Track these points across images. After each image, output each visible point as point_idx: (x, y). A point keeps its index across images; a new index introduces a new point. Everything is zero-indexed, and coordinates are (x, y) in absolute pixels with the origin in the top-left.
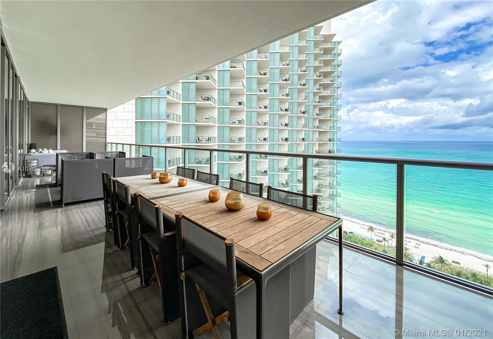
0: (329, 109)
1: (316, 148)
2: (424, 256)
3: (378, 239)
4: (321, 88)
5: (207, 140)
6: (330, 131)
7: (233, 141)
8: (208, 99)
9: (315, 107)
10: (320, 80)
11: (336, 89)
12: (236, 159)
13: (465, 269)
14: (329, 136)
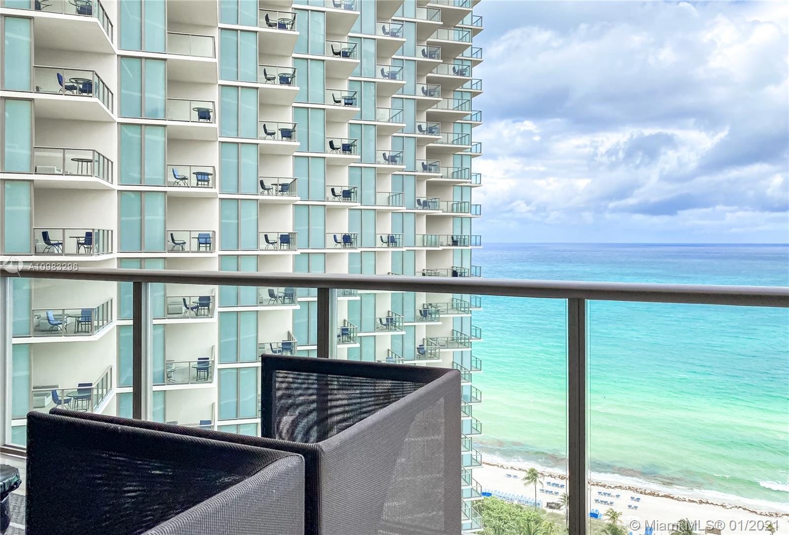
0: (449, 154)
1: (422, 264)
3: (551, 502)
4: (434, 90)
5: (82, 240)
6: (454, 217)
7: (179, 246)
8: (87, 88)
9: (419, 142)
10: (432, 66)
11: (467, 97)
12: (192, 309)
14: (449, 230)
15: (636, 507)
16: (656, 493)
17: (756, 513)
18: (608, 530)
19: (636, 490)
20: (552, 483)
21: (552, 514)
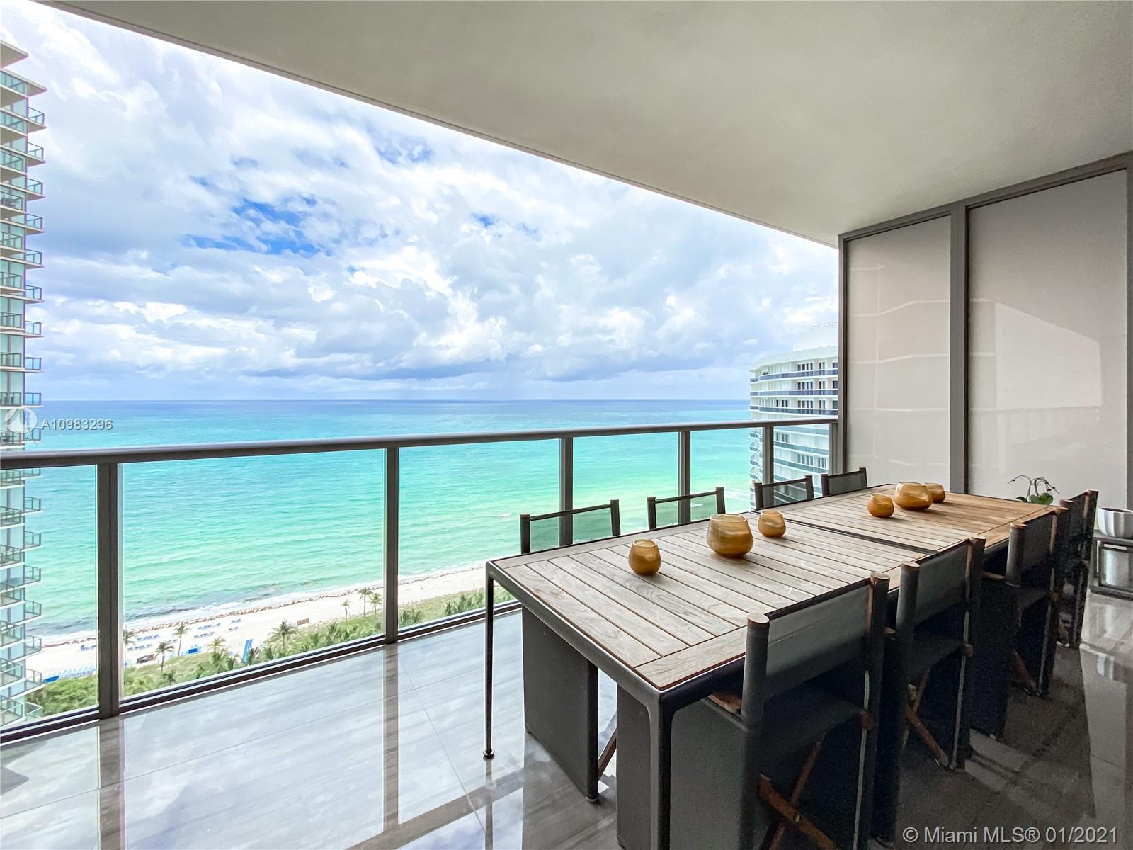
2: (250, 639)
3: (142, 656)
13: (316, 626)
15: (237, 628)
16: (255, 610)
17: (339, 596)
19: (237, 613)
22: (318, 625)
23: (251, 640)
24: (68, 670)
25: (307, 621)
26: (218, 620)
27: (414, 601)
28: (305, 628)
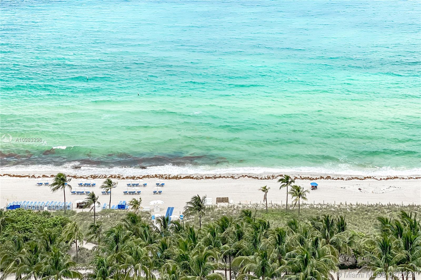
2: (171, 206)
3: (81, 201)
15: (160, 192)
16: (179, 176)
17: (258, 178)
18: (128, 219)
19: (162, 176)
20: (84, 183)
21: (82, 214)
22: (238, 207)
23: (173, 208)
24: (27, 201)
25: (225, 200)
26: (145, 181)
27: (348, 204)
28: (223, 207)
